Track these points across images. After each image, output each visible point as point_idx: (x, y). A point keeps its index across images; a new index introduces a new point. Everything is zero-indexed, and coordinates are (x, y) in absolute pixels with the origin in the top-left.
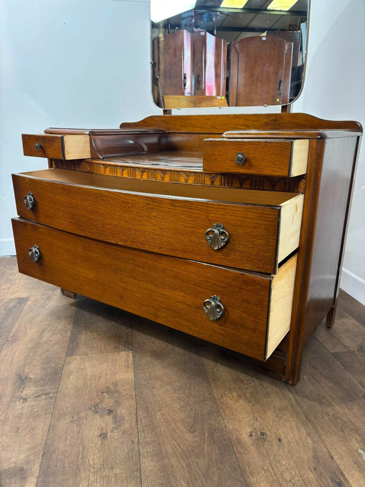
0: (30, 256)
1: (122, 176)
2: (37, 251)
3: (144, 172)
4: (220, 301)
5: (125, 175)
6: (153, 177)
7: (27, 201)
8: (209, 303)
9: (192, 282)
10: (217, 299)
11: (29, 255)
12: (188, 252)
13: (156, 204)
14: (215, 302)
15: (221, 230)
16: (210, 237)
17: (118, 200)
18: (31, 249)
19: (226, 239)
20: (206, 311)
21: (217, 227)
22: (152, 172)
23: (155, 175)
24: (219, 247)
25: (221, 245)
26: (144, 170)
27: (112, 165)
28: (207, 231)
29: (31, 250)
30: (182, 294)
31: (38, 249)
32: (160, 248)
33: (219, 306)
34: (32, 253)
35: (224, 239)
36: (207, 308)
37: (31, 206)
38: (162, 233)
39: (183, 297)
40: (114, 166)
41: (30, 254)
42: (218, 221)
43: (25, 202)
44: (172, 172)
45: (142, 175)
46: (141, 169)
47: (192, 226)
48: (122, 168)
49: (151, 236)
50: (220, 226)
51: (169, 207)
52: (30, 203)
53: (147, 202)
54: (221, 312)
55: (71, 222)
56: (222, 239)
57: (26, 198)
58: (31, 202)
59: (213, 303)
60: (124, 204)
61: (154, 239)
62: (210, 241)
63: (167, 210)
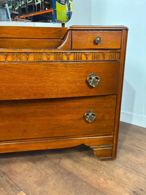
9: (76, 107)
12: (75, 93)
15: (96, 77)
16: (90, 81)
17: (22, 69)
21: (92, 75)
23: (20, 57)
24: (95, 85)
28: (88, 78)
30: (70, 115)
32: (57, 94)
33: (93, 115)
35: (98, 81)
38: (58, 85)
39: (70, 117)
42: (93, 72)
47: (78, 77)
49: (50, 89)
50: (94, 75)
51: (62, 68)
53: (46, 67)
60: (27, 71)
62: (91, 83)
63: (62, 70)
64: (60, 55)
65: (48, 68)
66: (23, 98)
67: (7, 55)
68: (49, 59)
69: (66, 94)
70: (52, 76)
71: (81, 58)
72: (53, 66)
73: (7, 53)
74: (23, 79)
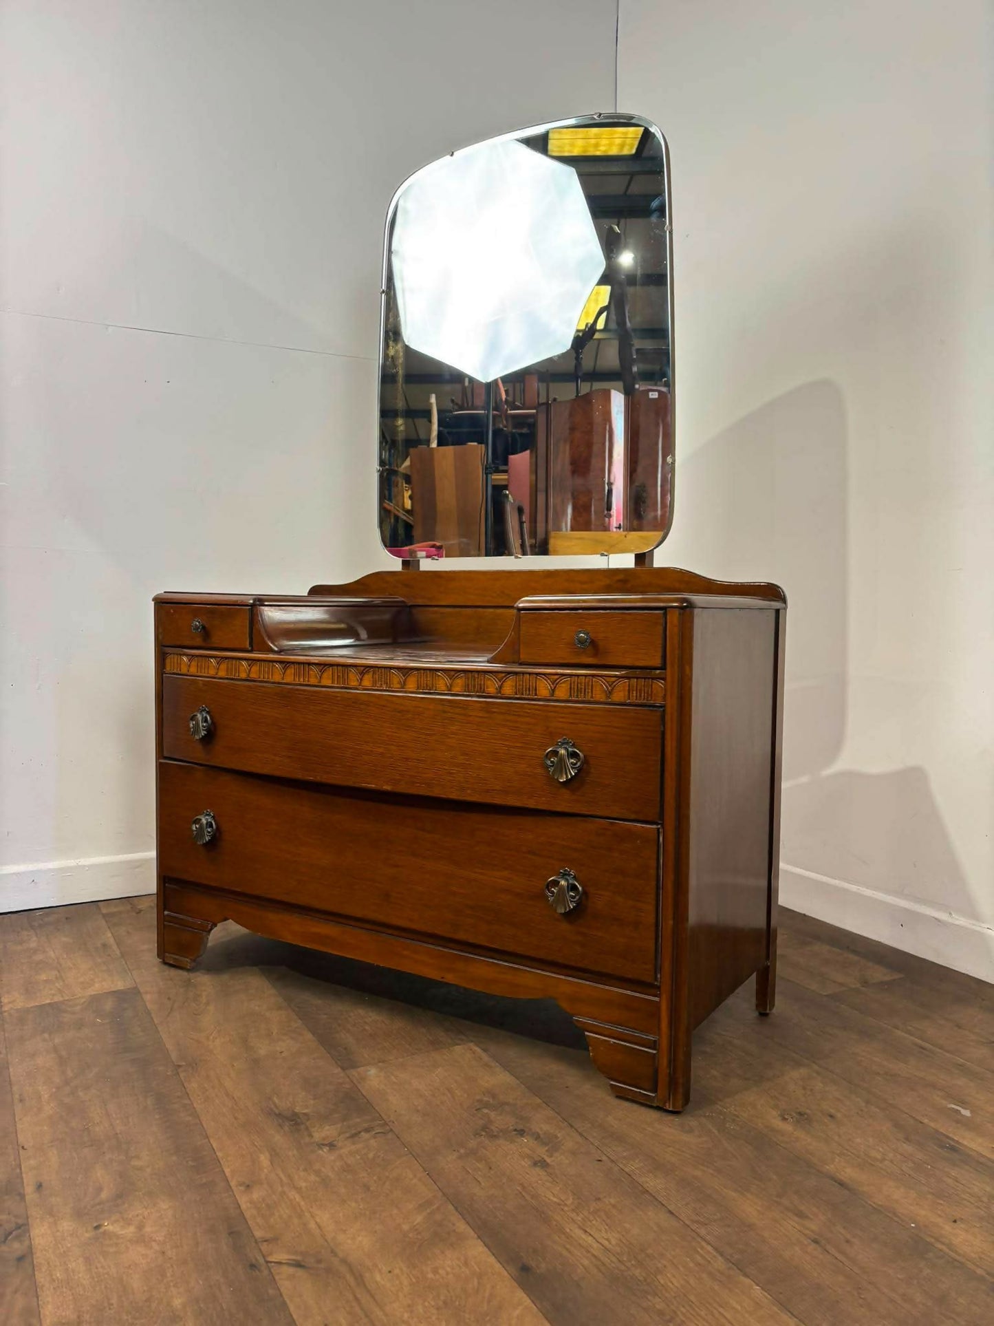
0: (195, 833)
1: (320, 682)
2: (211, 823)
3: (365, 674)
4: (575, 878)
5: (326, 681)
6: (383, 683)
7: (197, 724)
8: (556, 883)
10: (569, 875)
11: (193, 831)
13: (457, 710)
14: (567, 880)
15: (570, 749)
16: (552, 762)
18: (197, 819)
19: (579, 764)
20: (551, 899)
21: (563, 744)
22: (381, 673)
24: (567, 776)
25: (571, 774)
26: (364, 670)
27: (299, 663)
28: (547, 751)
29: (198, 821)
30: (504, 873)
31: (213, 817)
33: (574, 888)
34: (201, 825)
35: (575, 764)
36: (553, 892)
37: (203, 733)
38: (466, 762)
39: (508, 879)
40: (303, 663)
41: (194, 829)
42: (566, 735)
43: (191, 725)
44: (422, 671)
45: (361, 680)
46: (359, 668)
47: (521, 745)
48: (321, 668)
49: (446, 770)
50: (567, 743)
52: (203, 726)
54: (577, 897)
55: (290, 757)
56: (572, 763)
57: (193, 718)
58: (205, 724)
59: (563, 883)
60: (399, 714)
61: (452, 773)
62: (553, 768)
63: (477, 719)
64: (478, 678)
65: (445, 712)
66: (384, 787)
67: (362, 674)
68: (453, 689)
69: (487, 791)
70: (453, 733)
71: (536, 690)
72: (457, 707)
73: (362, 668)
74: (388, 736)
